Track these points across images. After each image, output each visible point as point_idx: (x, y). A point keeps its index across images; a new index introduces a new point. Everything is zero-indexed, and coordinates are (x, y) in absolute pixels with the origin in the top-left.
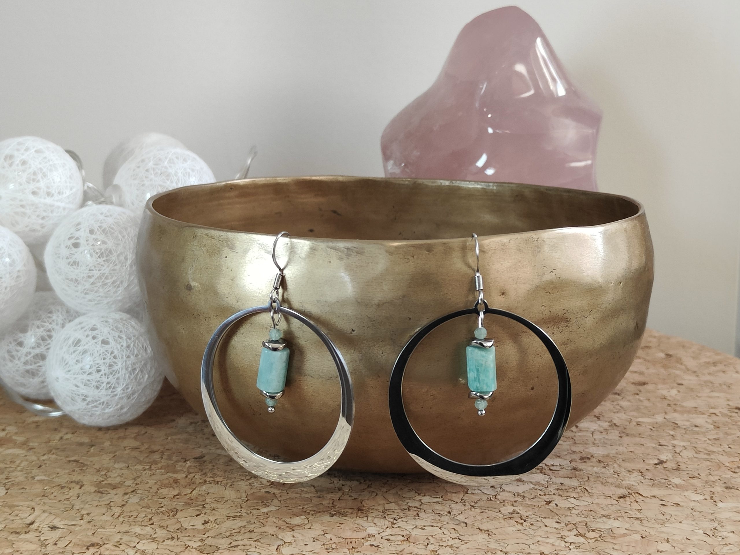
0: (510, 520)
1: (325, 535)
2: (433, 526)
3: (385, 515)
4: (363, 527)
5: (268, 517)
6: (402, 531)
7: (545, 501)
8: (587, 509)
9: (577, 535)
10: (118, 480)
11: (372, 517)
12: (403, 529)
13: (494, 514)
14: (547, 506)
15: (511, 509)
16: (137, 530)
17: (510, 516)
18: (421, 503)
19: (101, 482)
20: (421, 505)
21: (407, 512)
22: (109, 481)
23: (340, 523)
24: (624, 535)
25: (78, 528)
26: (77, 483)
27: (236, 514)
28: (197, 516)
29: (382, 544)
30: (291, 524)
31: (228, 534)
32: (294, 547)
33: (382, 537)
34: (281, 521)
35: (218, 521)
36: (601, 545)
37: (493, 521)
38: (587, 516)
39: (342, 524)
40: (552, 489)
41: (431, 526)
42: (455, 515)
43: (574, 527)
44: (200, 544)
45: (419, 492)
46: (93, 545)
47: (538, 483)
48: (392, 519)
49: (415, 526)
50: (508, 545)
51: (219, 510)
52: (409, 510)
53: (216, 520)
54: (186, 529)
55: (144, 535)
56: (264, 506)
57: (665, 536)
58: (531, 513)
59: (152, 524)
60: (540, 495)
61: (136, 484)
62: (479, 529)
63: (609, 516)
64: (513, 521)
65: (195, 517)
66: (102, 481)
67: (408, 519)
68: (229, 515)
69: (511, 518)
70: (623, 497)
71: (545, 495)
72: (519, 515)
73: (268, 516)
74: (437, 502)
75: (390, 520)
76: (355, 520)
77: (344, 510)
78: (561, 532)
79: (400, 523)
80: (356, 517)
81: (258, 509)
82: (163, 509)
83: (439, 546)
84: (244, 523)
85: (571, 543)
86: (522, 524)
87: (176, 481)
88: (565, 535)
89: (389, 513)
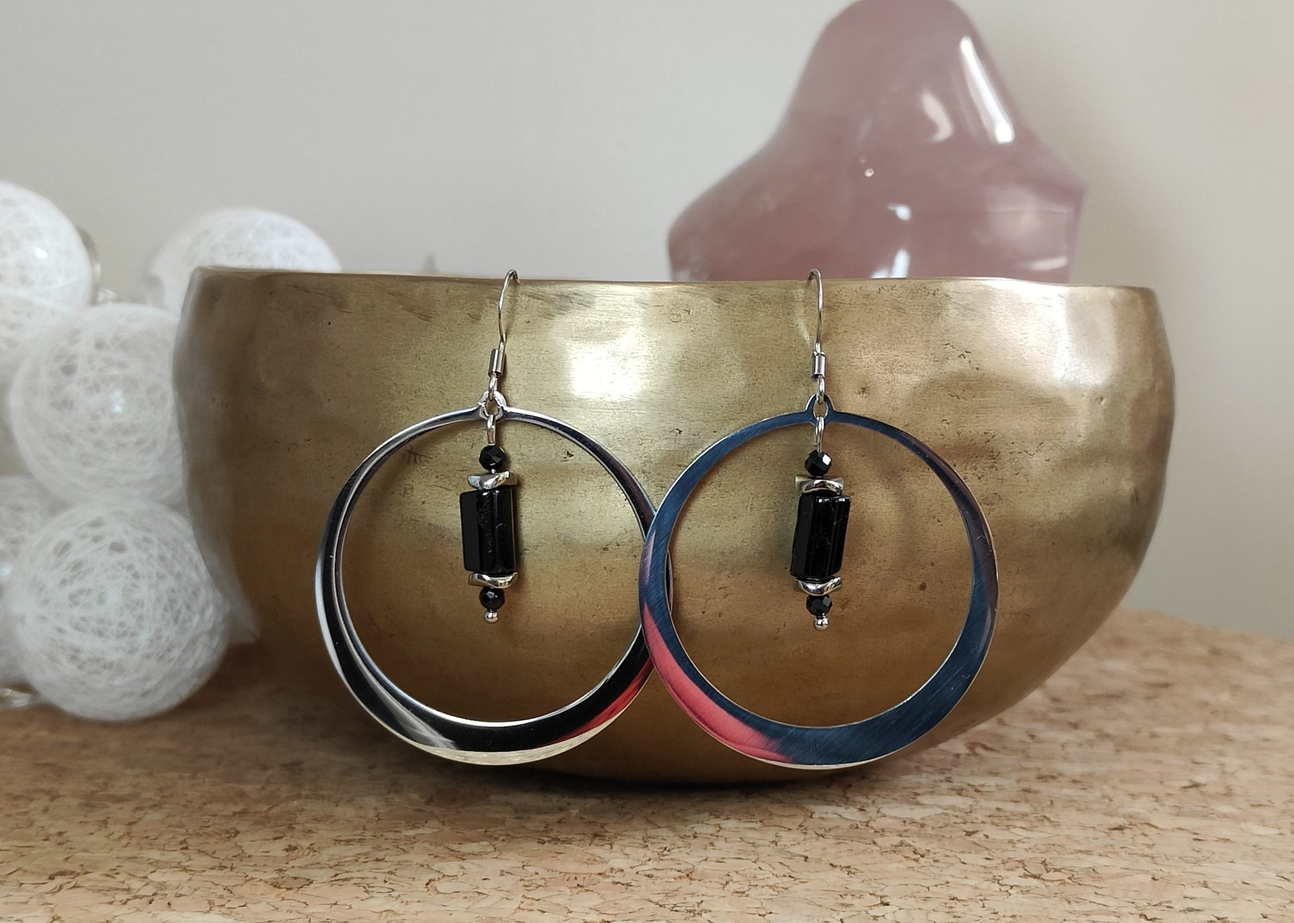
0: (894, 854)
1: (525, 868)
2: (739, 859)
3: (648, 844)
4: (601, 858)
5: (415, 842)
6: (678, 864)
7: (965, 831)
8: (1047, 842)
9: (1025, 876)
10: (127, 791)
11: (622, 845)
12: (680, 862)
13: (863, 846)
14: (967, 836)
15: (897, 840)
16: (155, 855)
17: (894, 848)
18: (720, 828)
19: (93, 793)
20: (719, 831)
21: (692, 840)
22: (111, 791)
23: (557, 853)
24: (1118, 876)
25: (35, 852)
26: (48, 792)
27: (353, 837)
28: (275, 839)
29: (637, 881)
30: (459, 852)
31: (332, 863)
32: (461, 882)
33: (637, 873)
34: (441, 848)
35: (315, 847)
36: (1071, 890)
37: (861, 856)
38: (1047, 851)
39: (560, 853)
40: (980, 816)
41: (736, 858)
42: (784, 846)
43: (1021, 865)
44: (276, 875)
45: (717, 814)
46: (62, 874)
47: (954, 808)
48: (660, 848)
49: (704, 858)
50: (886, 886)
51: (320, 832)
52: (695, 837)
53: (312, 845)
54: (250, 856)
55: (167, 863)
56: (409, 827)
57: (1202, 879)
58: (935, 846)
59: (187, 848)
60: (955, 823)
61: (163, 797)
62: (832, 865)
63: (1090, 851)
64: (899, 855)
65: (271, 841)
66: (97, 791)
67: (690, 850)
68: (339, 838)
69: (895, 852)
70: (1120, 828)
71: (965, 823)
72: (912, 848)
73: (415, 840)
74: (751, 829)
75: (655, 850)
76: (587, 849)
77: (567, 836)
78: (992, 871)
79: (675, 854)
80: (590, 845)
81: (396, 832)
82: (210, 829)
83: (750, 885)
84: (367, 849)
85: (1012, 887)
86: (916, 860)
87: (242, 795)
88: (1000, 876)
89: (655, 841)
